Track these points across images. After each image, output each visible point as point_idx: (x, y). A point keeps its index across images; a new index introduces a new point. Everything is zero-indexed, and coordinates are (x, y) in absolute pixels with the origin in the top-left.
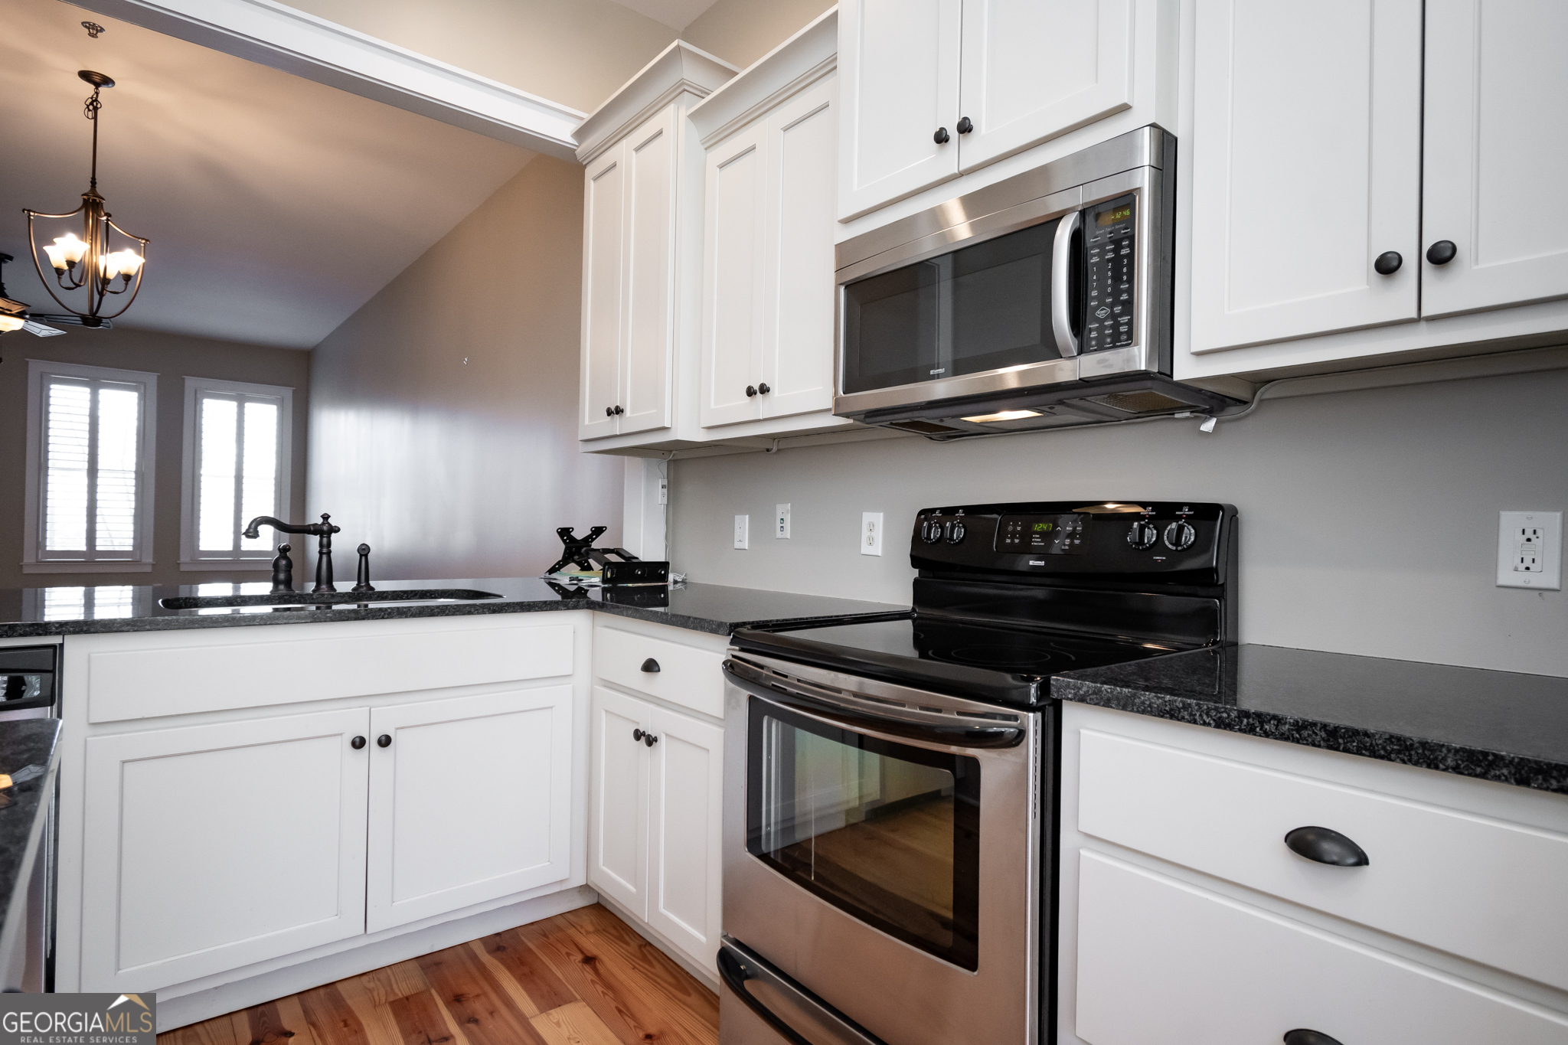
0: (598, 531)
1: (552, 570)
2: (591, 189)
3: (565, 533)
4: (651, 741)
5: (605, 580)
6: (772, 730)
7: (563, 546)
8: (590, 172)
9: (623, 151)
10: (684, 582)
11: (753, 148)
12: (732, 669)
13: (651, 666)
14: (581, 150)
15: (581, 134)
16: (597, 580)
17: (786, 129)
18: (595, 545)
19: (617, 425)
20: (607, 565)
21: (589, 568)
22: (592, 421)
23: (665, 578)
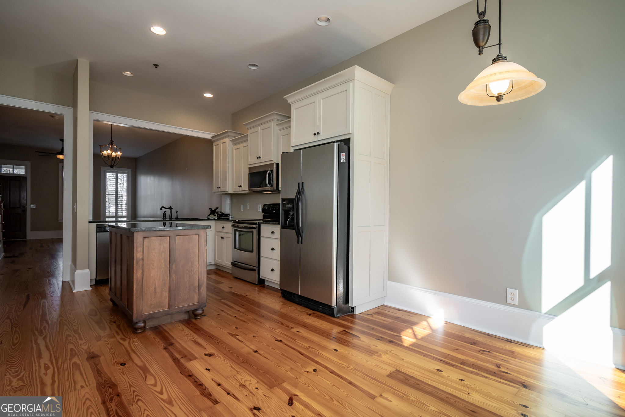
0: (217, 208)
1: (208, 216)
2: (214, 147)
3: (210, 209)
4: (223, 238)
5: (218, 217)
6: (237, 233)
7: (210, 211)
8: (214, 144)
9: (220, 142)
10: (233, 217)
11: (239, 148)
12: (233, 226)
13: (223, 228)
14: (213, 140)
15: (212, 137)
16: (216, 217)
17: (243, 147)
18: (216, 211)
19: (219, 190)
20: (218, 214)
21: (215, 215)
22: (215, 189)
23: (229, 217)
